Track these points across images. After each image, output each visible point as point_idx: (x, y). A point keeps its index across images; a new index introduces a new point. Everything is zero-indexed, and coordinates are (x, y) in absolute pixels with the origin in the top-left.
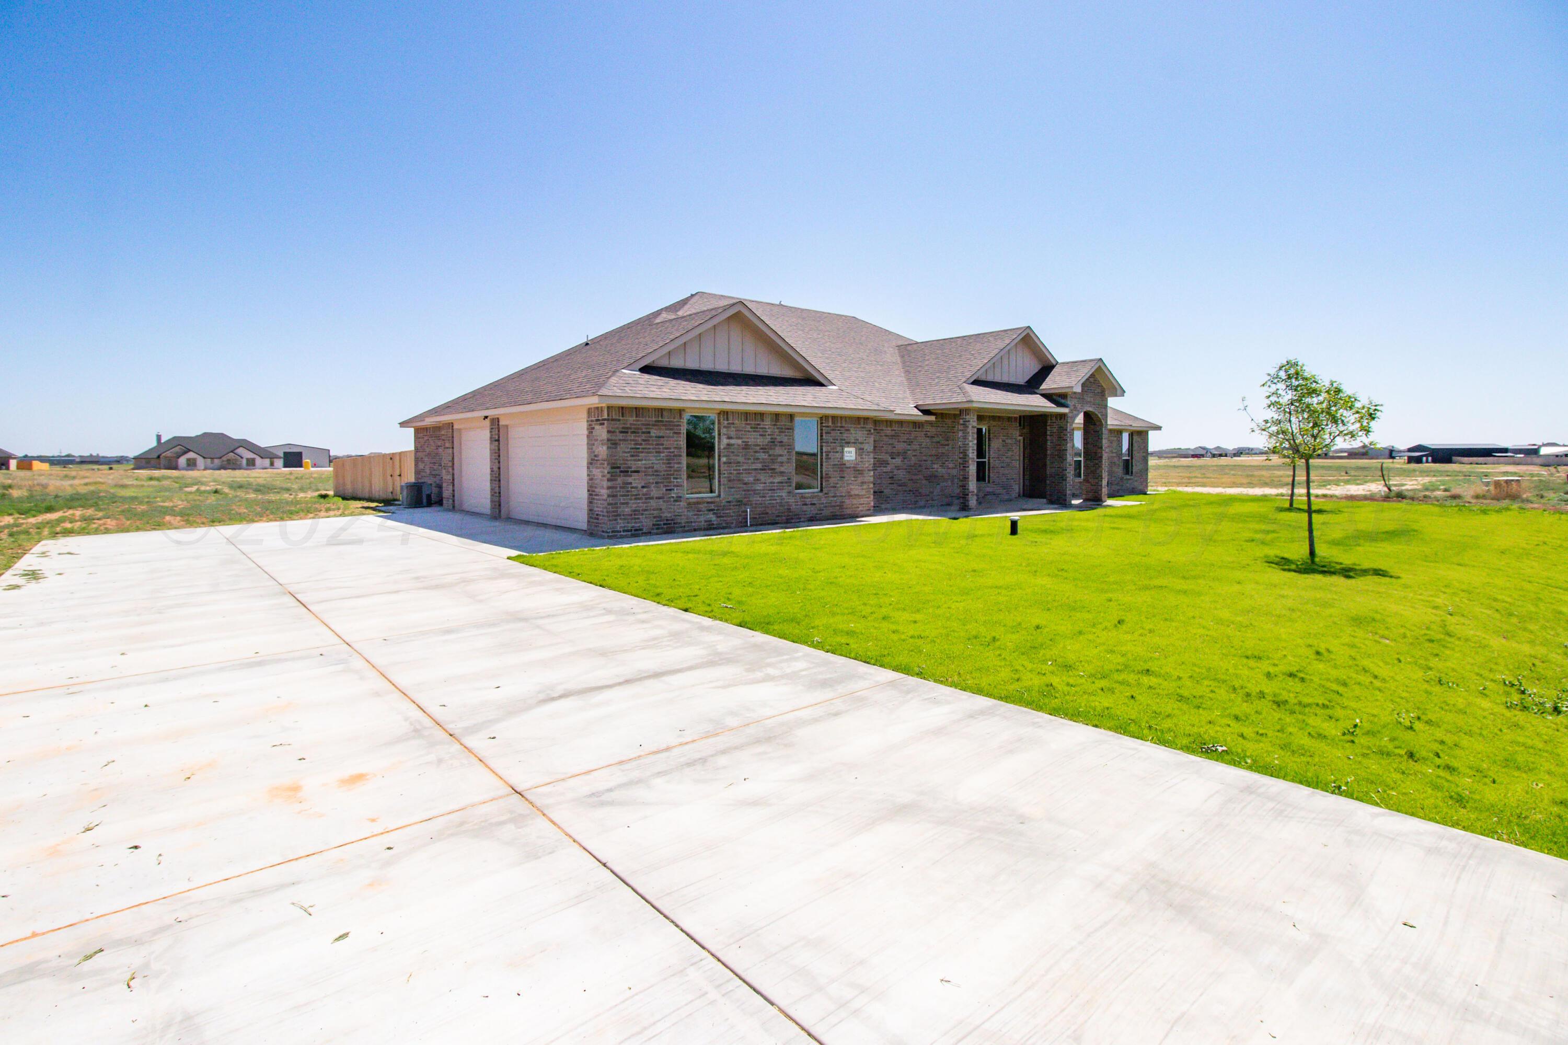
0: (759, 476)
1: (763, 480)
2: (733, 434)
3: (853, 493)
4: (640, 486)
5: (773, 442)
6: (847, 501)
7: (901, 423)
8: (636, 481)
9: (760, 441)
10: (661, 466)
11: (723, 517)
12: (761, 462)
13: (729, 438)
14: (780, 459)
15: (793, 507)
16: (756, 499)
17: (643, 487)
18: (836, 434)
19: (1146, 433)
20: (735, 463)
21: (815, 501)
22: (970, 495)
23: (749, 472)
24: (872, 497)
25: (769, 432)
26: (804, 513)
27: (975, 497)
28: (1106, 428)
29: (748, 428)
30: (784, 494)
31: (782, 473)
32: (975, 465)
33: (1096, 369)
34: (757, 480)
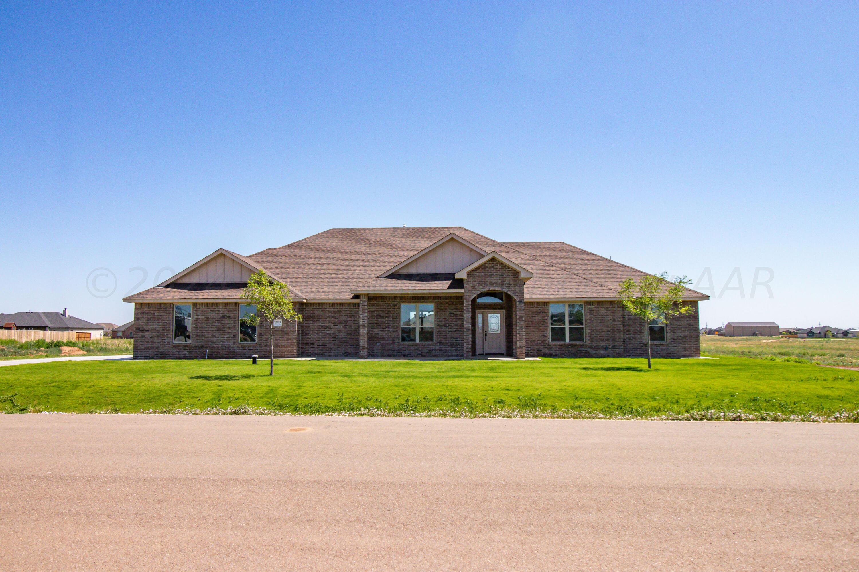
0: (215, 334)
1: (217, 336)
2: (199, 314)
3: (279, 344)
4: (149, 337)
5: (224, 317)
6: (275, 349)
8: (147, 335)
9: (215, 317)
10: (159, 328)
11: (192, 353)
12: (216, 327)
13: (197, 315)
14: (228, 326)
15: (237, 350)
16: (211, 345)
17: (151, 338)
19: (697, 302)
20: (200, 327)
21: (251, 348)
22: (361, 348)
23: (208, 332)
24: (295, 347)
25: (222, 312)
26: (245, 354)
27: (366, 350)
28: (521, 302)
29: (209, 310)
30: (231, 343)
31: (229, 333)
32: (366, 329)
33: (493, 259)
34: (213, 336)
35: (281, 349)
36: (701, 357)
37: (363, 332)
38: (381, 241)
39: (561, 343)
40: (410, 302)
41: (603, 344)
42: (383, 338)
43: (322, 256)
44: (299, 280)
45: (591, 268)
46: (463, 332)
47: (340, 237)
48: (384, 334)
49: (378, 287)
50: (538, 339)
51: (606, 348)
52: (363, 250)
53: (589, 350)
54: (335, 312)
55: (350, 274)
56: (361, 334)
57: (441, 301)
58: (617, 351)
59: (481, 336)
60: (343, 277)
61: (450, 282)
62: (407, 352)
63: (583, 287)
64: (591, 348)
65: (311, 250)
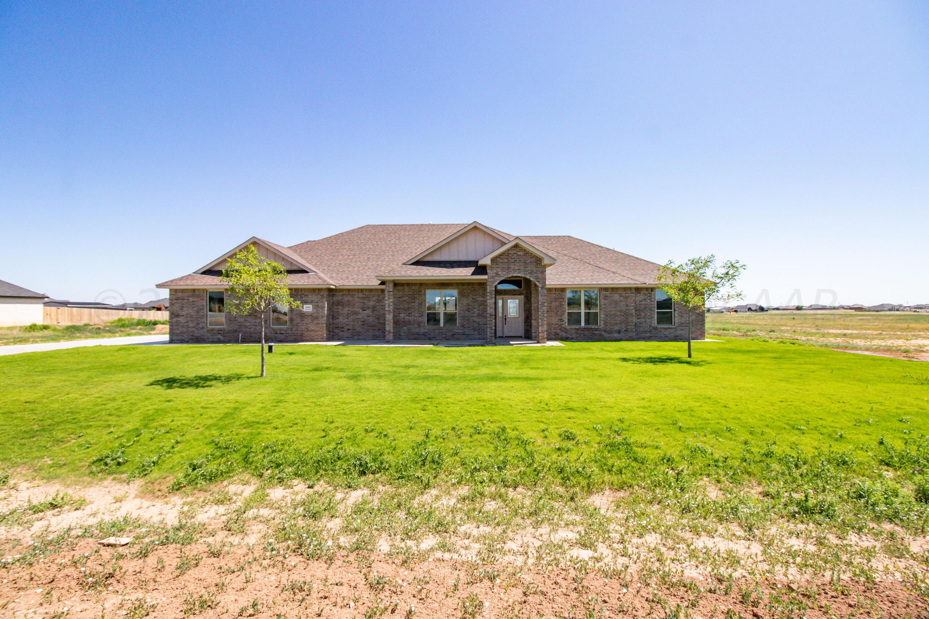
1: (249, 320)
3: (310, 329)
6: (306, 333)
11: (226, 337)
16: (243, 329)
17: (185, 322)
18: (298, 298)
21: (283, 332)
22: (387, 333)
24: (325, 332)
26: (276, 338)
27: (391, 335)
28: (543, 288)
32: (392, 314)
33: (516, 246)
34: (246, 321)
35: (311, 333)
36: (706, 340)
37: (389, 317)
38: (409, 235)
39: (577, 327)
40: (435, 289)
41: (616, 328)
42: (409, 323)
43: (356, 247)
44: (331, 268)
45: (600, 257)
46: (485, 317)
47: (373, 232)
48: (410, 318)
49: (403, 273)
50: (556, 322)
51: (619, 332)
52: (393, 242)
53: (603, 333)
54: (363, 298)
55: (379, 262)
56: (387, 319)
57: (465, 287)
58: (630, 334)
59: (501, 320)
60: (373, 265)
61: (473, 268)
62: (432, 335)
63: (597, 274)
64: (605, 331)
65: (347, 242)
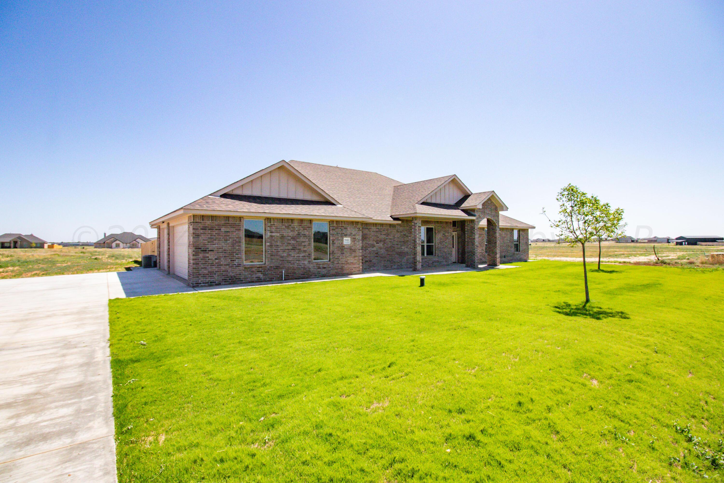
0: (290, 253)
1: (293, 255)
2: (273, 230)
3: (349, 262)
4: (214, 258)
5: (299, 234)
6: (346, 266)
7: (382, 225)
8: (211, 256)
9: (291, 234)
10: (227, 248)
11: (267, 275)
12: (291, 246)
13: (271, 232)
14: (303, 244)
15: (312, 269)
16: (287, 265)
17: (216, 259)
18: (339, 231)
19: (528, 230)
20: (275, 246)
21: (325, 266)
22: (417, 263)
23: (284, 251)
24: (361, 264)
25: (297, 229)
26: (319, 272)
27: (420, 264)
28: (498, 228)
29: (284, 227)
30: (306, 262)
31: (305, 251)
32: (420, 246)
33: (491, 196)
34: (289, 255)
35: (350, 266)
36: (529, 262)
37: (419, 249)
41: (504, 254)
51: (505, 257)
54: (377, 232)
56: (418, 251)
57: (439, 225)
